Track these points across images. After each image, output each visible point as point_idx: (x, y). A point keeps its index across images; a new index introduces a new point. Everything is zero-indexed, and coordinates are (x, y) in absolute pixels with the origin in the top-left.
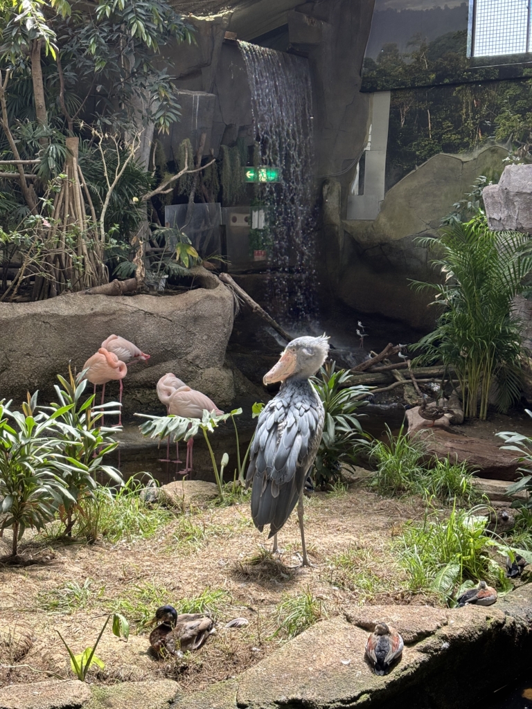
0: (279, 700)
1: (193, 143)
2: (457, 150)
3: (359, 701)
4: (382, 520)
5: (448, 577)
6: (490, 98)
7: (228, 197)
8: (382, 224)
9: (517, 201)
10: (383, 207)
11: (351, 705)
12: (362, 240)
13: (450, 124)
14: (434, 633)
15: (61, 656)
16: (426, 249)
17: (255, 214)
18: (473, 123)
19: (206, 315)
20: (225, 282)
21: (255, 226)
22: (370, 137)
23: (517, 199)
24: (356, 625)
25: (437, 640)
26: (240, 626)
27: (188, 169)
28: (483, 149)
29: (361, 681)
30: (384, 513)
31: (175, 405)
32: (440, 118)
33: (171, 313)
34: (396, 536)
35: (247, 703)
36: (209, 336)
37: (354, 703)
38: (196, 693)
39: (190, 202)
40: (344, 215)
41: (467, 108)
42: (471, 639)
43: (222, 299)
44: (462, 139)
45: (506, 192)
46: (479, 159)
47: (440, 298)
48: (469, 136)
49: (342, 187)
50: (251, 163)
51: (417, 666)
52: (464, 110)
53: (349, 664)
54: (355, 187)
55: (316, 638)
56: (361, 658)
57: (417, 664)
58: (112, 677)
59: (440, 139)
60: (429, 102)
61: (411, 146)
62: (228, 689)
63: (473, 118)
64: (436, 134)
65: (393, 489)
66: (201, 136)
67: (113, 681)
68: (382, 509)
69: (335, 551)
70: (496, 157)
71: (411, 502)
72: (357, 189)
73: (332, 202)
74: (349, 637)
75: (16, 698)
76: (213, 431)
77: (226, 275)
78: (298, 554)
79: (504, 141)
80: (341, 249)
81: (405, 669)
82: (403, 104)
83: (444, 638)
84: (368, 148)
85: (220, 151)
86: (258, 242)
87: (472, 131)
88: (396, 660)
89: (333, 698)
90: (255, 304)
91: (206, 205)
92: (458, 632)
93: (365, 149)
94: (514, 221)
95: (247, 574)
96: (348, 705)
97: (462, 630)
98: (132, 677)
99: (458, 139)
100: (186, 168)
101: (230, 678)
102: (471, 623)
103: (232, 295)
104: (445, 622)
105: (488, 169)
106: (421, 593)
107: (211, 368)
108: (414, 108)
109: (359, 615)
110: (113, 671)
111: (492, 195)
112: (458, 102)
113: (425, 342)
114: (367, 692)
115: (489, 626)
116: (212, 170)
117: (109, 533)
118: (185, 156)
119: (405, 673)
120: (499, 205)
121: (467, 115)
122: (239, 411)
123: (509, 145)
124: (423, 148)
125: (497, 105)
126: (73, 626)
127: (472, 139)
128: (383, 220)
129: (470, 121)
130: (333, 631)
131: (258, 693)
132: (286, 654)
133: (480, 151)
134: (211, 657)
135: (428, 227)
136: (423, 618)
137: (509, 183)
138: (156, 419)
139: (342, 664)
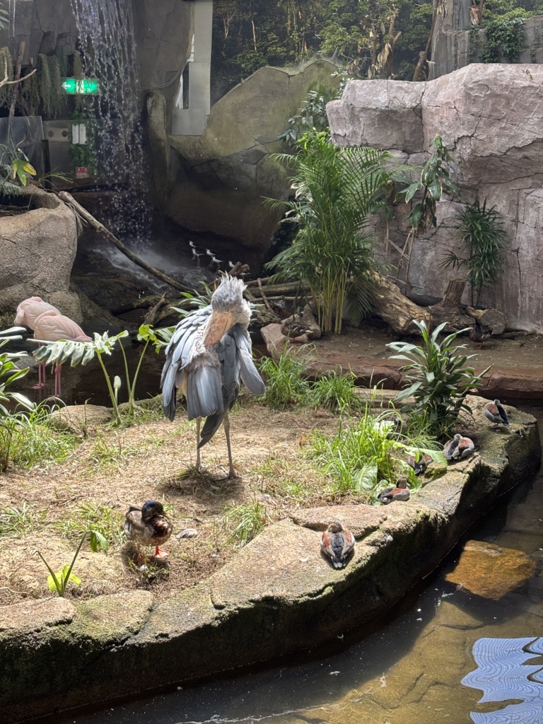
0: (253, 598)
1: (11, 51)
2: (283, 63)
3: (324, 594)
4: (285, 433)
5: (367, 478)
6: (315, 10)
7: (49, 109)
8: (210, 140)
9: (362, 117)
10: (210, 121)
11: (317, 597)
12: (189, 156)
13: (275, 36)
14: (378, 528)
15: (31, 577)
16: (255, 166)
17: (75, 129)
18: (299, 36)
19: (51, 237)
20: (66, 201)
21: (75, 141)
22: (193, 47)
23: (362, 114)
24: (304, 526)
25: (382, 534)
26: (190, 537)
27: (8, 80)
28: (309, 63)
29: (323, 576)
30: (283, 425)
31: (40, 330)
32: (265, 30)
33: (15, 235)
34: (304, 445)
35: (224, 604)
36: (54, 258)
37: (320, 596)
38: (169, 600)
39: (10, 116)
40: (169, 130)
41: (292, 20)
42: (408, 531)
43: (66, 219)
44: (288, 52)
45: (351, 108)
46: (305, 73)
47: (290, 216)
48: (294, 48)
49: (167, 100)
50: (70, 74)
51: (369, 558)
52: (289, 22)
53: (307, 562)
54: (179, 101)
55: (271, 541)
56: (317, 554)
57: (368, 556)
58: (86, 593)
59: (265, 52)
60: (252, 12)
61: (236, 59)
62: (200, 593)
63: (298, 30)
64: (261, 46)
65: (282, 403)
66: (19, 44)
67: (88, 596)
68: (280, 422)
69: (253, 462)
70: (322, 71)
71: (305, 413)
72: (182, 103)
73: (157, 117)
74: (300, 537)
75: (9, 619)
76: (110, 354)
77: (66, 193)
78: (222, 467)
79: (330, 54)
80: (168, 166)
81: (359, 561)
82: (226, 14)
83: (388, 532)
84: (191, 60)
85: (38, 60)
86: (80, 158)
87: (298, 44)
88: (350, 554)
89: (301, 593)
90: (98, 224)
91: (27, 119)
92: (398, 526)
93: (188, 61)
94: (359, 137)
95: (180, 489)
96: (315, 598)
97: (400, 523)
98: (105, 591)
99: (283, 51)
100: (6, 79)
101: (198, 583)
102: (406, 517)
103: (74, 215)
104: (385, 517)
105: (315, 83)
106: (349, 494)
107: (58, 292)
108: (237, 18)
109: (306, 517)
110: (86, 586)
111: (337, 111)
112: (283, 14)
113: (281, 260)
114: (330, 585)
115: (420, 519)
116: (32, 81)
117: (20, 460)
118: (4, 65)
119: (359, 565)
120: (344, 121)
121: (292, 27)
122: (125, 334)
123: (335, 59)
124: (249, 60)
125: (322, 17)
126: (29, 548)
127: (298, 52)
128: (211, 136)
129: (295, 34)
130: (283, 533)
131: (232, 594)
132: (246, 557)
133: (306, 65)
134: (174, 566)
135: (257, 143)
136: (366, 515)
137: (355, 99)
138: (50, 344)
139: (300, 562)
